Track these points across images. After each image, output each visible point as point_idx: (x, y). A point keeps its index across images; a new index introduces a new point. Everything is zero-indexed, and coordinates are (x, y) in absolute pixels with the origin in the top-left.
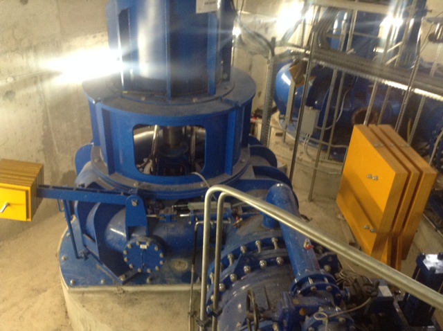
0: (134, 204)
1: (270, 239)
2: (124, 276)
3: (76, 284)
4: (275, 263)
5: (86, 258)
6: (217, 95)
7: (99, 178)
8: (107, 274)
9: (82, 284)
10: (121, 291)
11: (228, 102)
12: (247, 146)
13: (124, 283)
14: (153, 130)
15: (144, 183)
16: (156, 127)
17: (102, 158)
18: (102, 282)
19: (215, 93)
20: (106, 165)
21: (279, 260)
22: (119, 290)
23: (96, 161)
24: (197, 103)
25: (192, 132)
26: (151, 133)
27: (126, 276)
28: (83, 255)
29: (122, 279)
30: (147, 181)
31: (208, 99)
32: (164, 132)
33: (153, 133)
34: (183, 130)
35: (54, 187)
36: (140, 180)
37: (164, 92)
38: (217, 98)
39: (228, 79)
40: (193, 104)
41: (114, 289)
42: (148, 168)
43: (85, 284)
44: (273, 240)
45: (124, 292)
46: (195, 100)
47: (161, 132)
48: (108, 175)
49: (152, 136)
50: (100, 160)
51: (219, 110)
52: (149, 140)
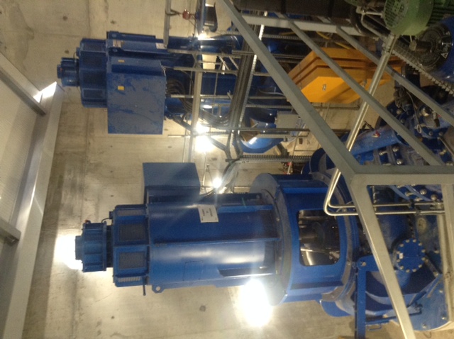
0: (364, 264)
1: (381, 157)
2: (434, 273)
3: (445, 314)
4: (398, 152)
5: (420, 305)
6: (273, 203)
7: (348, 293)
8: (434, 287)
9: (445, 309)
10: (449, 275)
11: (277, 194)
12: (311, 175)
13: (441, 272)
14: (305, 252)
15: (347, 257)
16: (302, 250)
17: (331, 292)
18: (441, 292)
19: (271, 204)
20: (336, 288)
21: (395, 150)
22: (448, 277)
23: (333, 297)
24: (280, 218)
25: (304, 220)
26: (307, 254)
27: (434, 271)
28: (418, 308)
29: (437, 274)
30: (345, 255)
31: (276, 210)
32: (305, 243)
33: (307, 251)
34: (302, 227)
35: (356, 327)
36: (345, 260)
37: (274, 243)
38: (275, 203)
39: (260, 194)
40: (280, 220)
41: (447, 281)
42: (336, 255)
43: (445, 306)
44: (381, 154)
45: (449, 272)
46: (278, 220)
47: (306, 245)
48: (344, 286)
49: (310, 253)
50: (332, 294)
51: (284, 201)
52: (313, 255)
